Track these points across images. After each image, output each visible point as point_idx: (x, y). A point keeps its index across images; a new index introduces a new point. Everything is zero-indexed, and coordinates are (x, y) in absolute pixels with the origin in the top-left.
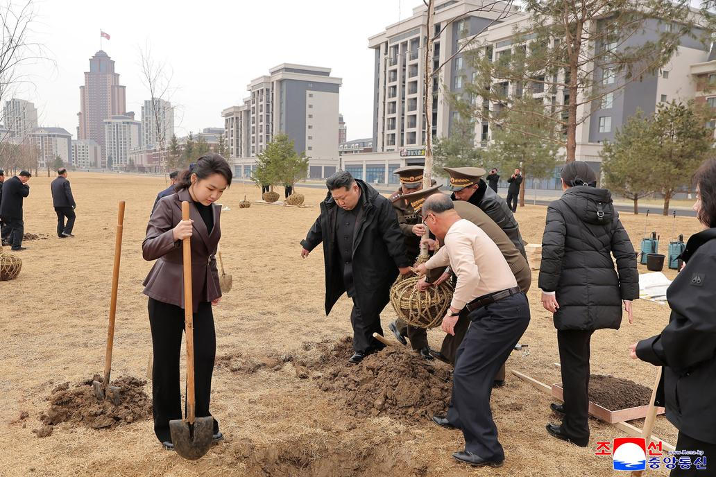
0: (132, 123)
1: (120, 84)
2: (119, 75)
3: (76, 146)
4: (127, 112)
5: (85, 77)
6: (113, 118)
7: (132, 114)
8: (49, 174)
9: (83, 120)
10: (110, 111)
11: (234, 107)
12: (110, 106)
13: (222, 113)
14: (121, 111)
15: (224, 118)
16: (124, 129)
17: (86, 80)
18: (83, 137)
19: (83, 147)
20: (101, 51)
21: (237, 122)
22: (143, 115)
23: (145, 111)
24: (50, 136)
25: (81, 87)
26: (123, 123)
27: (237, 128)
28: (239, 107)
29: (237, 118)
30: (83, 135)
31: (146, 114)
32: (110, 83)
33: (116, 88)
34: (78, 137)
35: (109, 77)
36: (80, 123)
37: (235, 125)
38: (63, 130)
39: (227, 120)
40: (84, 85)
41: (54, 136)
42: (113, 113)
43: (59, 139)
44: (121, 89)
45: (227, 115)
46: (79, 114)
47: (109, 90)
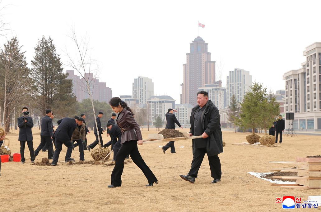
0: (219, 89)
1: (212, 61)
2: (210, 54)
3: (178, 109)
4: (216, 81)
5: (187, 57)
6: (206, 86)
7: (220, 82)
8: (148, 129)
9: (184, 88)
10: (203, 81)
11: (293, 71)
12: (203, 78)
13: (283, 76)
14: (212, 81)
15: (285, 81)
16: (213, 94)
17: (187, 59)
18: (184, 102)
19: (183, 109)
20: (198, 37)
21: (295, 84)
22: (228, 83)
23: (229, 80)
24: (160, 102)
25: (185, 65)
26: (213, 89)
27: (296, 88)
28: (296, 71)
29: (295, 80)
30: (184, 100)
31: (231, 82)
32: (204, 60)
33: (209, 64)
34: (181, 102)
35: (204, 55)
36: (183, 91)
37: (293, 86)
38: (169, 97)
39: (287, 82)
40: (186, 63)
41: (163, 102)
42: (206, 82)
43: (166, 104)
44: (212, 64)
45: (287, 78)
46: (182, 85)
47: (203, 66)
